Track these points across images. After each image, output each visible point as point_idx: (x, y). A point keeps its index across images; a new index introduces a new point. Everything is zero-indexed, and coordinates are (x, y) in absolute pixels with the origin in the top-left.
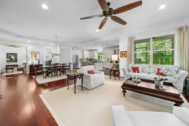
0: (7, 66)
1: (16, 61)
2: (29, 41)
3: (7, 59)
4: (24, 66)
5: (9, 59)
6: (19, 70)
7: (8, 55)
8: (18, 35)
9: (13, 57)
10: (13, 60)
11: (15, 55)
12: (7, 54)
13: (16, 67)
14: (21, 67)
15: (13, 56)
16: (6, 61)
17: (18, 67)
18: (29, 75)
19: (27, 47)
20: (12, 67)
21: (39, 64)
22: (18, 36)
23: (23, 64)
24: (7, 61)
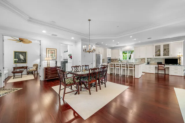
0: (14, 68)
1: (26, 62)
2: (44, 32)
3: (15, 59)
4: (34, 68)
5: (17, 60)
6: (29, 73)
7: (17, 54)
8: (30, 18)
9: (22, 57)
10: (22, 60)
11: (24, 54)
12: (15, 52)
13: (26, 69)
14: (31, 69)
15: (22, 55)
16: (13, 62)
17: (28, 70)
18: (43, 82)
19: (41, 42)
20: (21, 69)
21: (56, 66)
22: (31, 20)
23: (34, 65)
24: (15, 62)
